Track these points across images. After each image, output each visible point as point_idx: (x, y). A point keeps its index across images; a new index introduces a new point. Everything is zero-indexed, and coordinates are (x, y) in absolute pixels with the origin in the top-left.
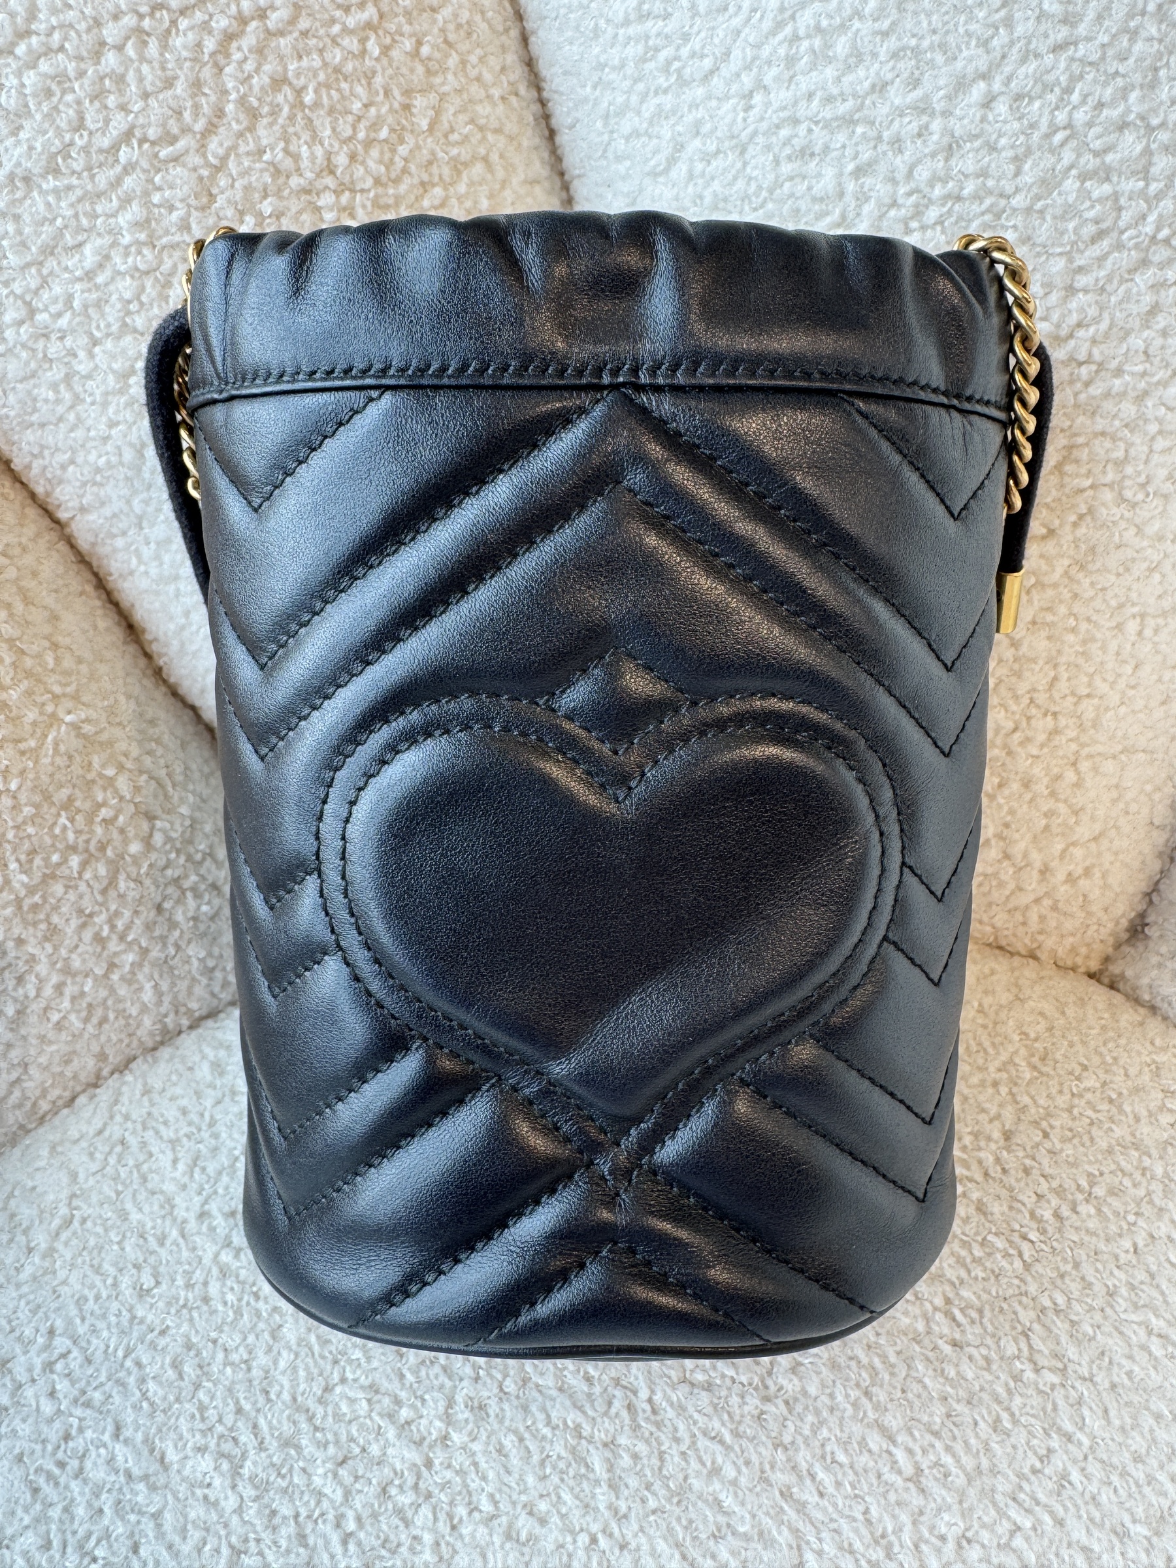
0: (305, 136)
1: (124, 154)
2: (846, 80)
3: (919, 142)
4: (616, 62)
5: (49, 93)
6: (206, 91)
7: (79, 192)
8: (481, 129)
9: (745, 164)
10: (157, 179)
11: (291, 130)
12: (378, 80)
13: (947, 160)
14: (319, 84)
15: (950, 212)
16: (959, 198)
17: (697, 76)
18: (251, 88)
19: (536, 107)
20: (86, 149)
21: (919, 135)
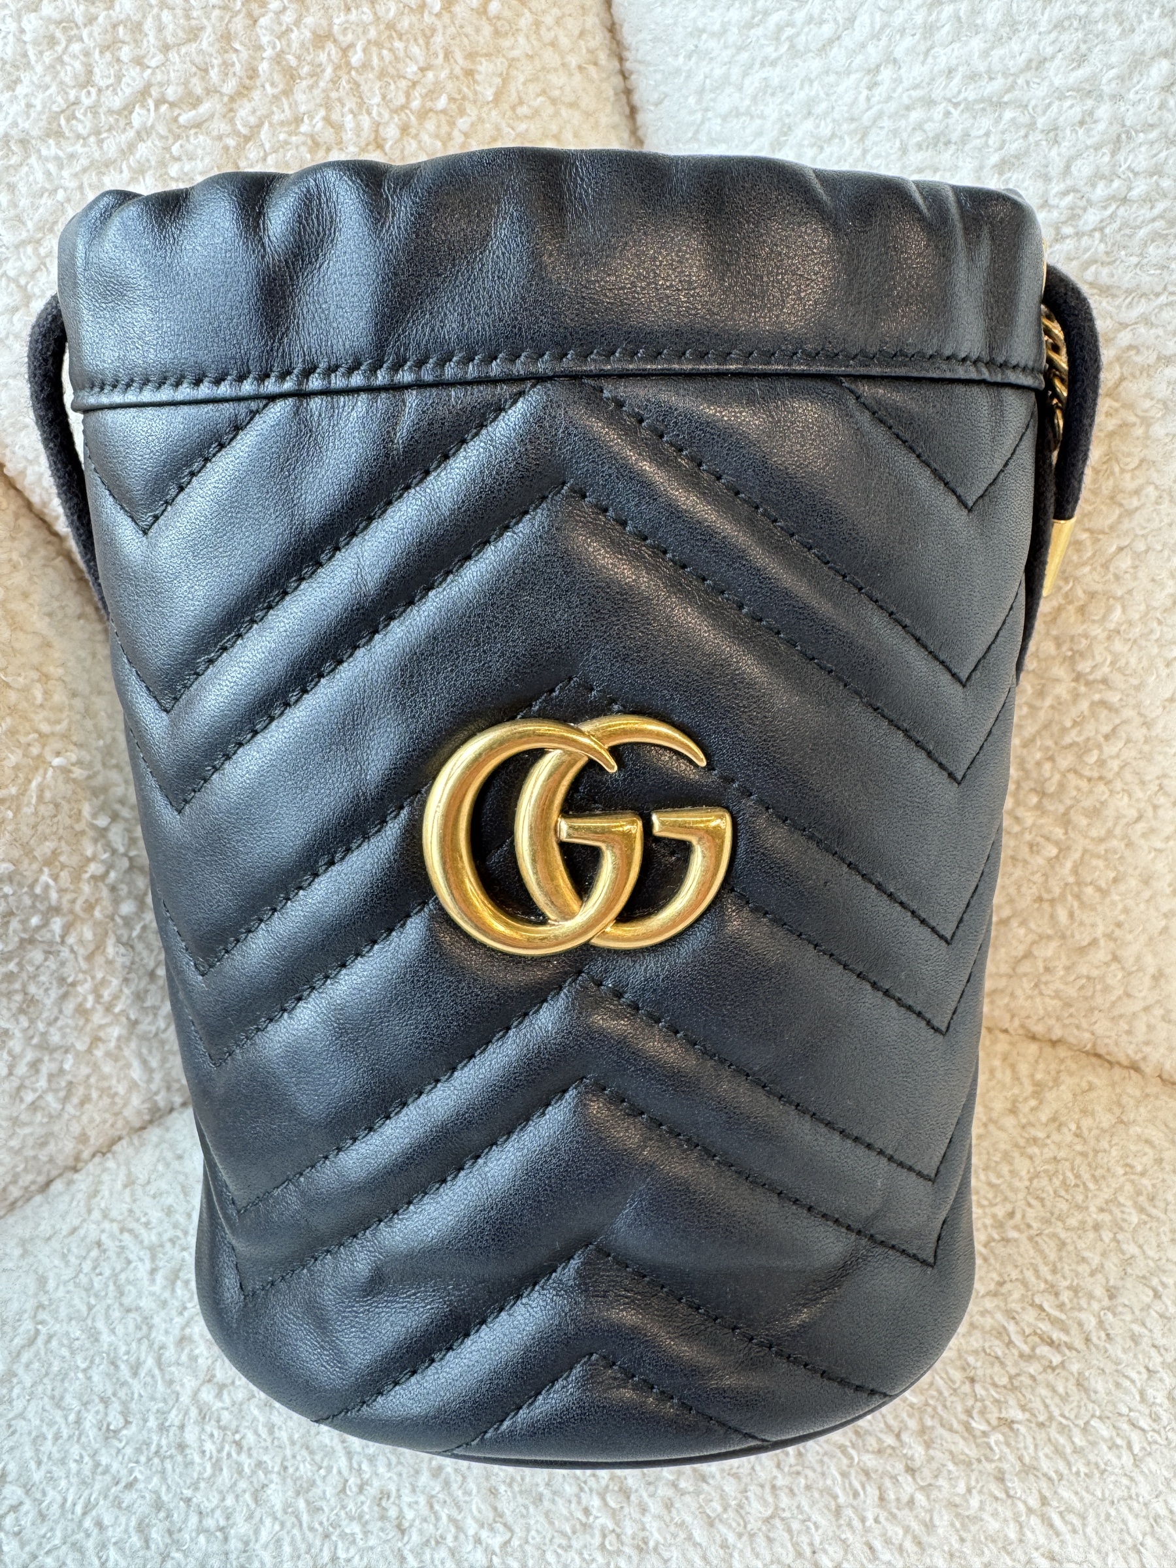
0: (351, 103)
1: (138, 117)
2: (997, 53)
3: (1081, 131)
4: (716, 27)
5: (52, 41)
6: (237, 46)
7: (84, 162)
8: (554, 102)
9: (865, 152)
10: (175, 149)
11: (334, 95)
12: (438, 40)
13: (1113, 154)
14: (369, 42)
15: (1112, 216)
16: (1125, 200)
17: (813, 47)
18: (289, 45)
19: (617, 80)
20: (94, 110)
21: (1082, 123)
